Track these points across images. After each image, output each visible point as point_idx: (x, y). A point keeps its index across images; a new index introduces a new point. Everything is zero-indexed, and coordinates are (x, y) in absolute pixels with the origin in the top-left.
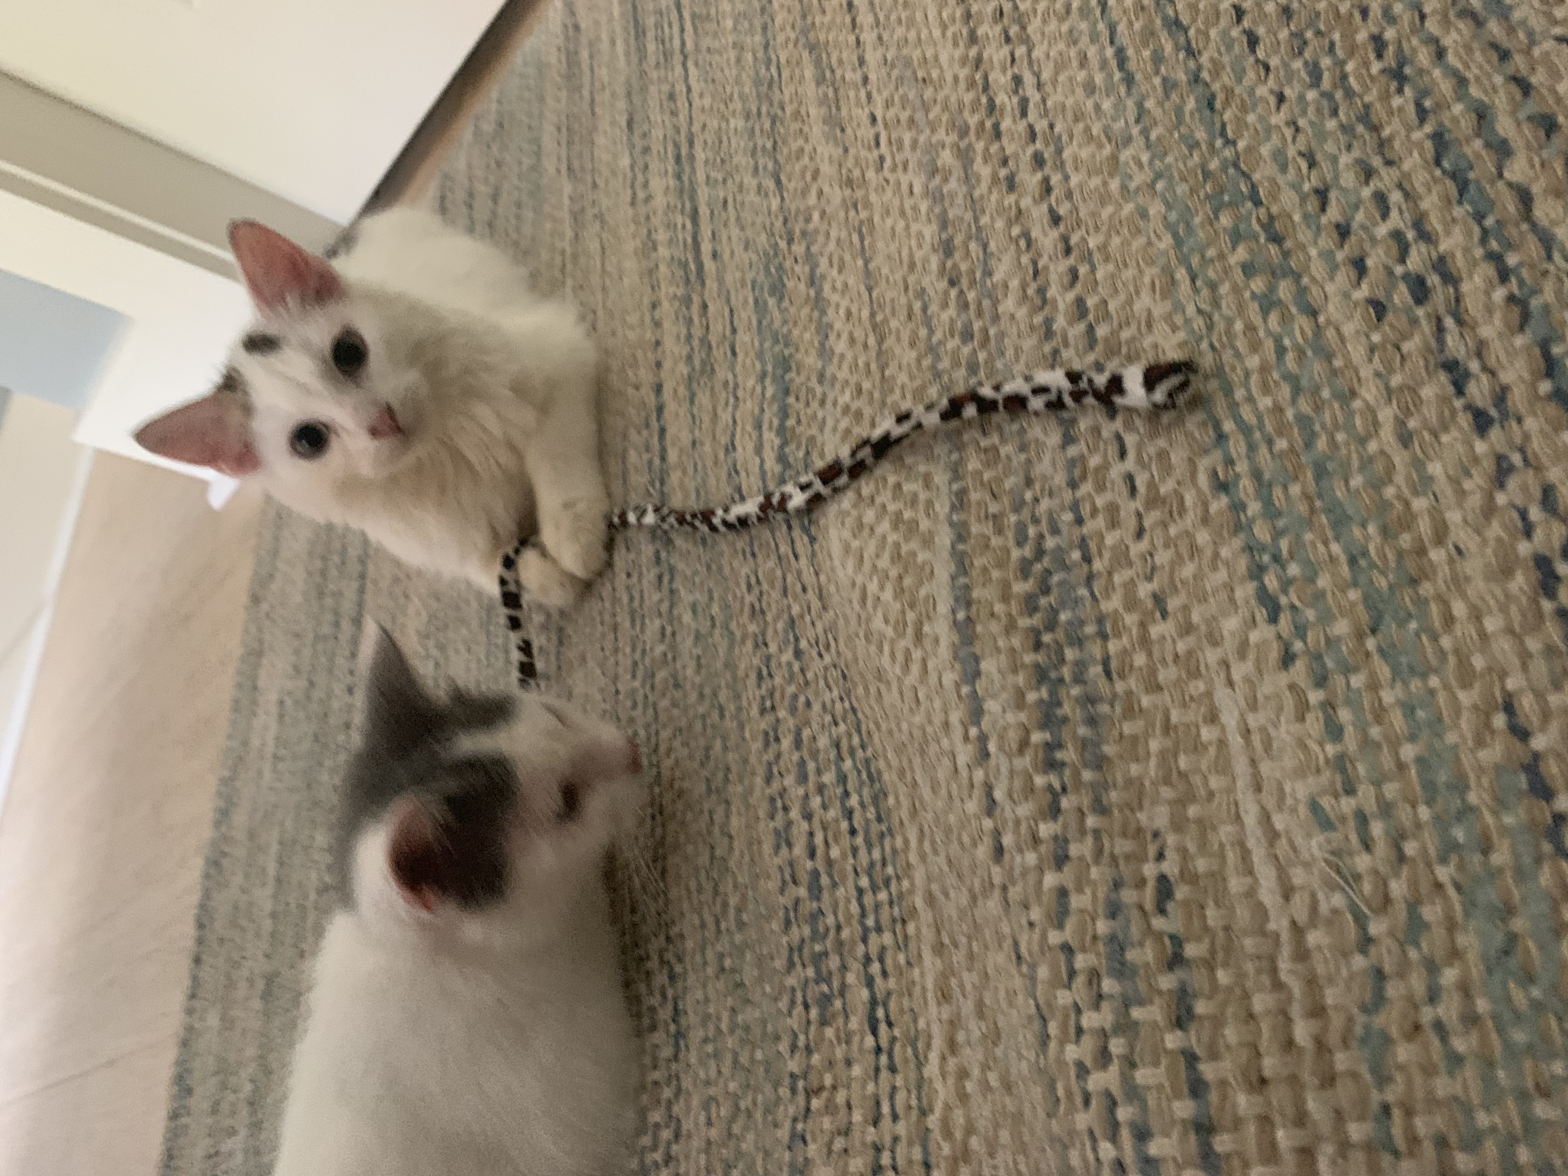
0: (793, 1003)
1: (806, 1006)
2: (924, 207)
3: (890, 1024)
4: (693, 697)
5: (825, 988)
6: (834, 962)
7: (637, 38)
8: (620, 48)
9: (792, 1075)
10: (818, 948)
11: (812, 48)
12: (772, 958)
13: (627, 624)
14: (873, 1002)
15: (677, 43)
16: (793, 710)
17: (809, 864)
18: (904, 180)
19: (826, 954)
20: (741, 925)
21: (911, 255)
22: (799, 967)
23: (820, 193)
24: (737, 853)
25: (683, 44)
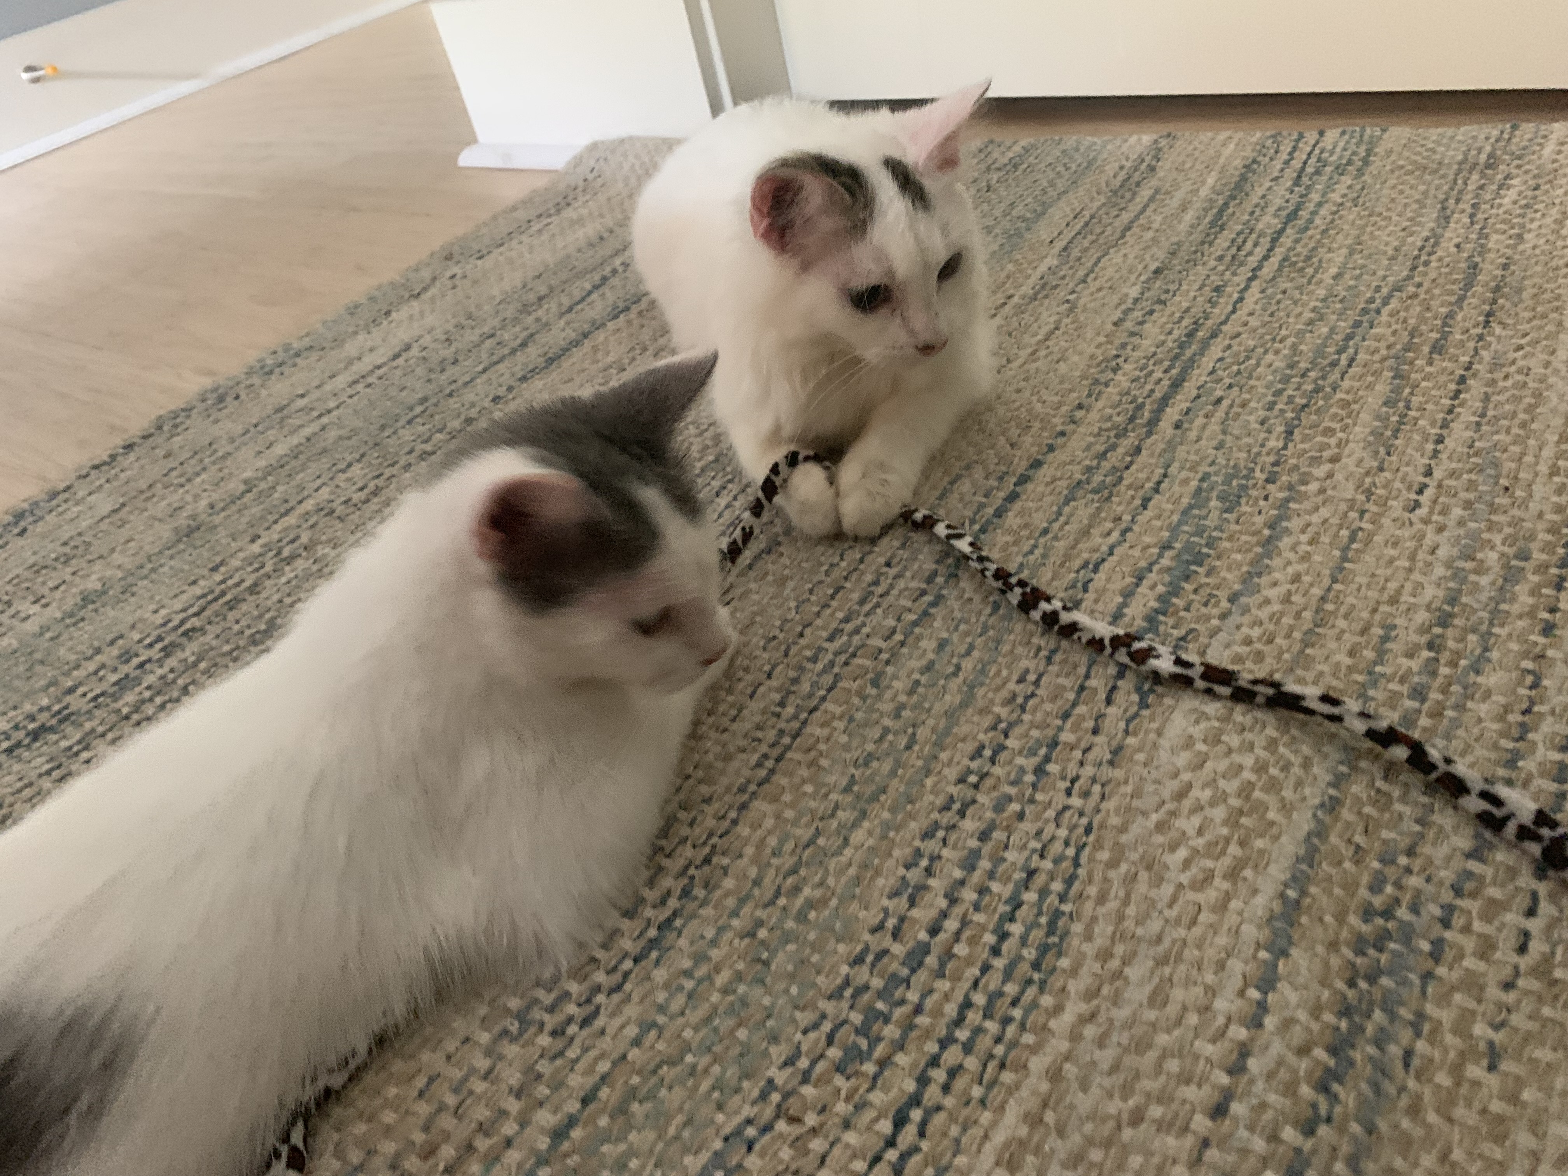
0: (816, 1026)
1: (830, 1040)
2: (1440, 571)
3: (922, 1134)
4: (886, 706)
5: (864, 1044)
6: (891, 1031)
7: (1212, 224)
8: (1189, 217)
9: (770, 1081)
10: (880, 1005)
11: (1398, 375)
12: (818, 973)
13: (856, 596)
14: (915, 1100)
15: (1253, 261)
16: (999, 808)
17: (923, 936)
18: (1431, 538)
19: (887, 1020)
20: (801, 917)
21: (1399, 591)
22: (845, 1005)
23: (1330, 475)
24: (843, 859)
25: (1259, 267)
